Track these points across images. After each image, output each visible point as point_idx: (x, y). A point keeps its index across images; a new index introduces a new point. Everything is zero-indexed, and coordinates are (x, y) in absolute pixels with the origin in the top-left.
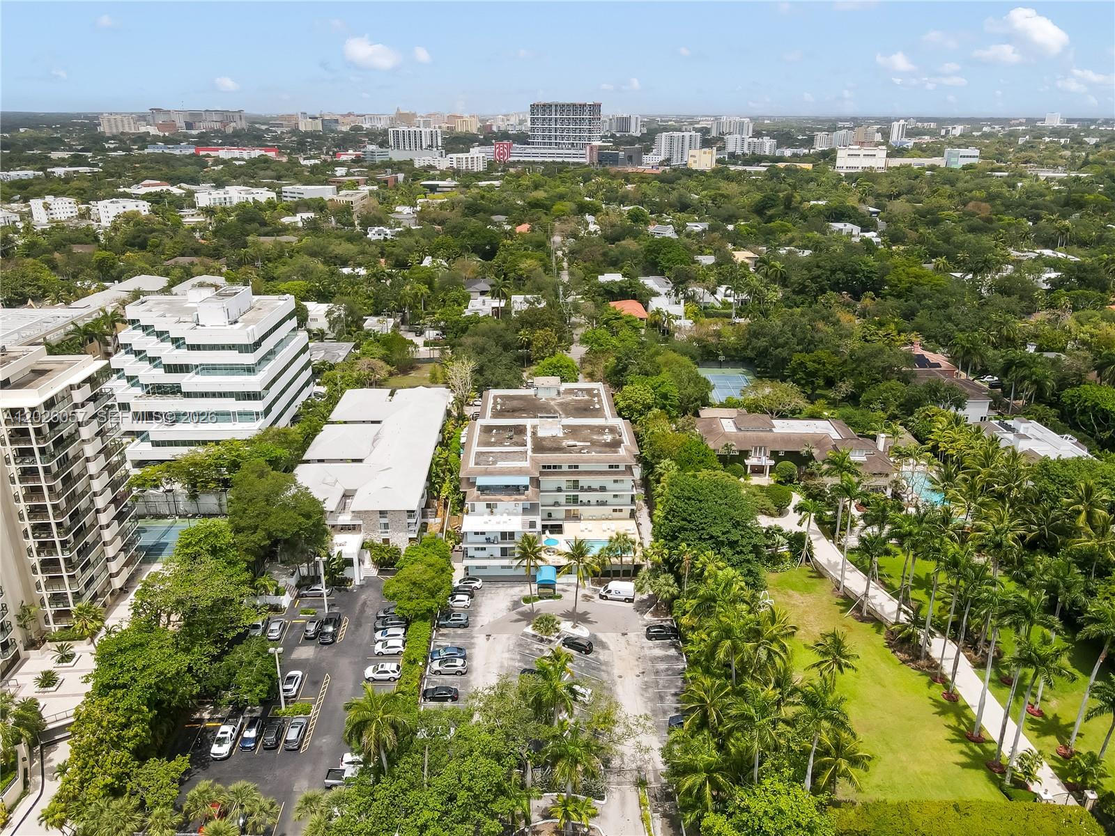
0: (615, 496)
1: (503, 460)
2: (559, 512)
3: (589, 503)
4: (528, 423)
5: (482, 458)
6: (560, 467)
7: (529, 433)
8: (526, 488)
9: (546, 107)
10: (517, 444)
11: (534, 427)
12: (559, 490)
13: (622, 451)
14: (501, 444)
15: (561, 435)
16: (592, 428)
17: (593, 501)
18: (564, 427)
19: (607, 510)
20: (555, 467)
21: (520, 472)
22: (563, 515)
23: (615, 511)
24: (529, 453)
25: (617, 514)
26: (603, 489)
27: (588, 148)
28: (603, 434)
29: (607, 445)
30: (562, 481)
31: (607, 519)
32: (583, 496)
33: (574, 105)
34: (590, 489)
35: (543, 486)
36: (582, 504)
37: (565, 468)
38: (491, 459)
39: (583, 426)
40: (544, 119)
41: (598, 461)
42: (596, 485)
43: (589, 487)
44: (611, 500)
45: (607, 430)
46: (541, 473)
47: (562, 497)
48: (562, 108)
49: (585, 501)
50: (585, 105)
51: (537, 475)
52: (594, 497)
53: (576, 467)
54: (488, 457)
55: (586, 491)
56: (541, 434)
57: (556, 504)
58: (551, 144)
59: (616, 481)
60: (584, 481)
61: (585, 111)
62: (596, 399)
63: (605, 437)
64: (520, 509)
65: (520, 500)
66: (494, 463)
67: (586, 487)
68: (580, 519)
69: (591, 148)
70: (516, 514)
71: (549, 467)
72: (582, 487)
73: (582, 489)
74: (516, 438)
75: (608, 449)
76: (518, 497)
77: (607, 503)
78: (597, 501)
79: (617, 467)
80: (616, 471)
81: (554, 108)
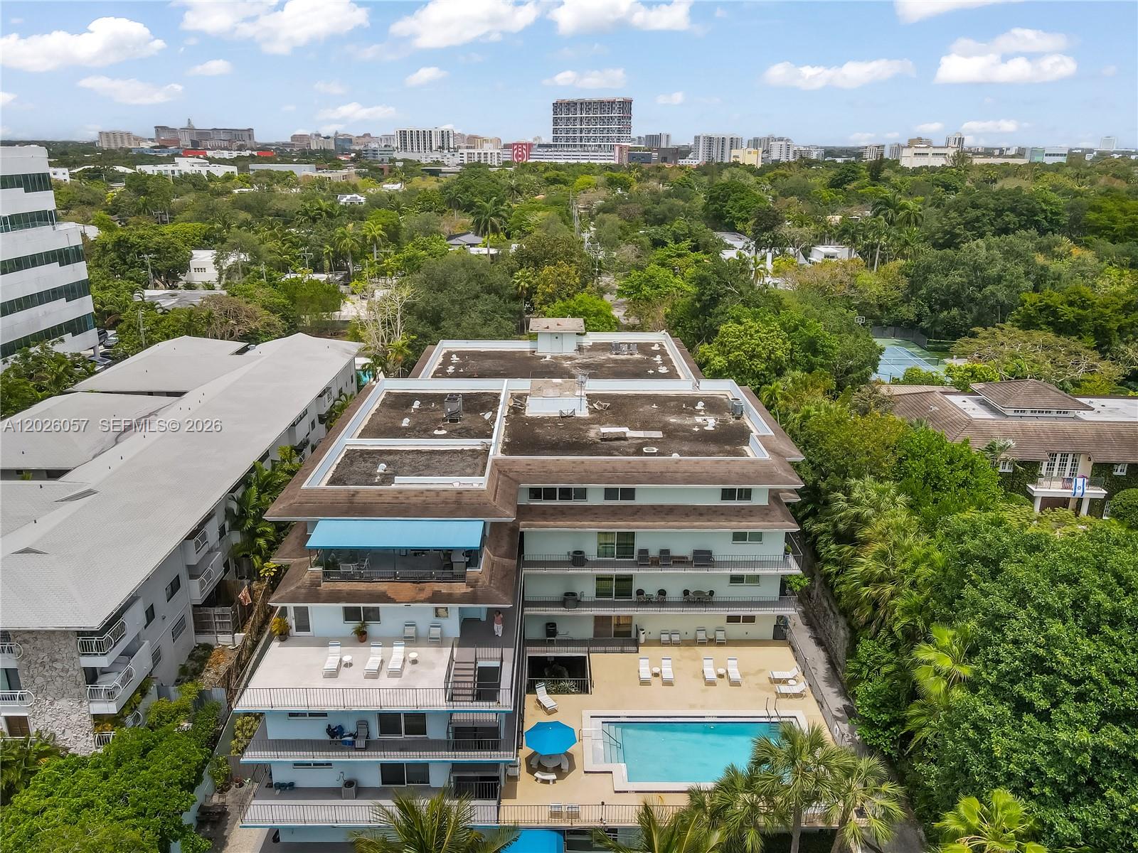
0: (736, 579)
1: (416, 471)
2: (577, 624)
3: (661, 599)
4: (505, 388)
5: (361, 466)
6: (582, 494)
7: (502, 410)
8: (472, 556)
9: (570, 106)
10: (466, 433)
11: (520, 398)
12: (578, 559)
13: (755, 452)
14: (426, 432)
15: (583, 413)
16: (663, 402)
17: (674, 593)
18: (592, 398)
19: (711, 618)
20: (566, 494)
21: (457, 506)
22: (588, 632)
23: (732, 619)
24: (496, 453)
25: (738, 630)
26: (703, 558)
27: (617, 148)
28: (694, 413)
29: (706, 438)
30: (587, 535)
31: (712, 642)
32: (647, 579)
33: (602, 102)
34: (666, 559)
35: (533, 550)
36: (644, 600)
37: (595, 499)
38: (382, 468)
39: (637, 397)
40: (568, 119)
41: (692, 478)
42: (682, 548)
43: (665, 552)
44: (725, 591)
45: (700, 405)
46: (522, 512)
47: (585, 581)
48: (587, 105)
49: (651, 590)
50: (613, 102)
51: (509, 517)
52: (675, 580)
53: (629, 494)
54: (376, 465)
55: (655, 563)
56: (534, 409)
57: (571, 599)
58: (575, 146)
59: (739, 537)
60: (650, 537)
61: (613, 109)
62: (658, 358)
63: (699, 420)
64: (452, 626)
65: (450, 598)
66: (387, 479)
67: (654, 553)
68: (636, 643)
69: (621, 148)
70: (439, 642)
71: (550, 494)
72: (644, 552)
73: (645, 560)
74: (466, 420)
75: (713, 448)
76: (444, 588)
77: (714, 599)
78: (686, 592)
79: (746, 494)
80: (742, 508)
81: (579, 106)
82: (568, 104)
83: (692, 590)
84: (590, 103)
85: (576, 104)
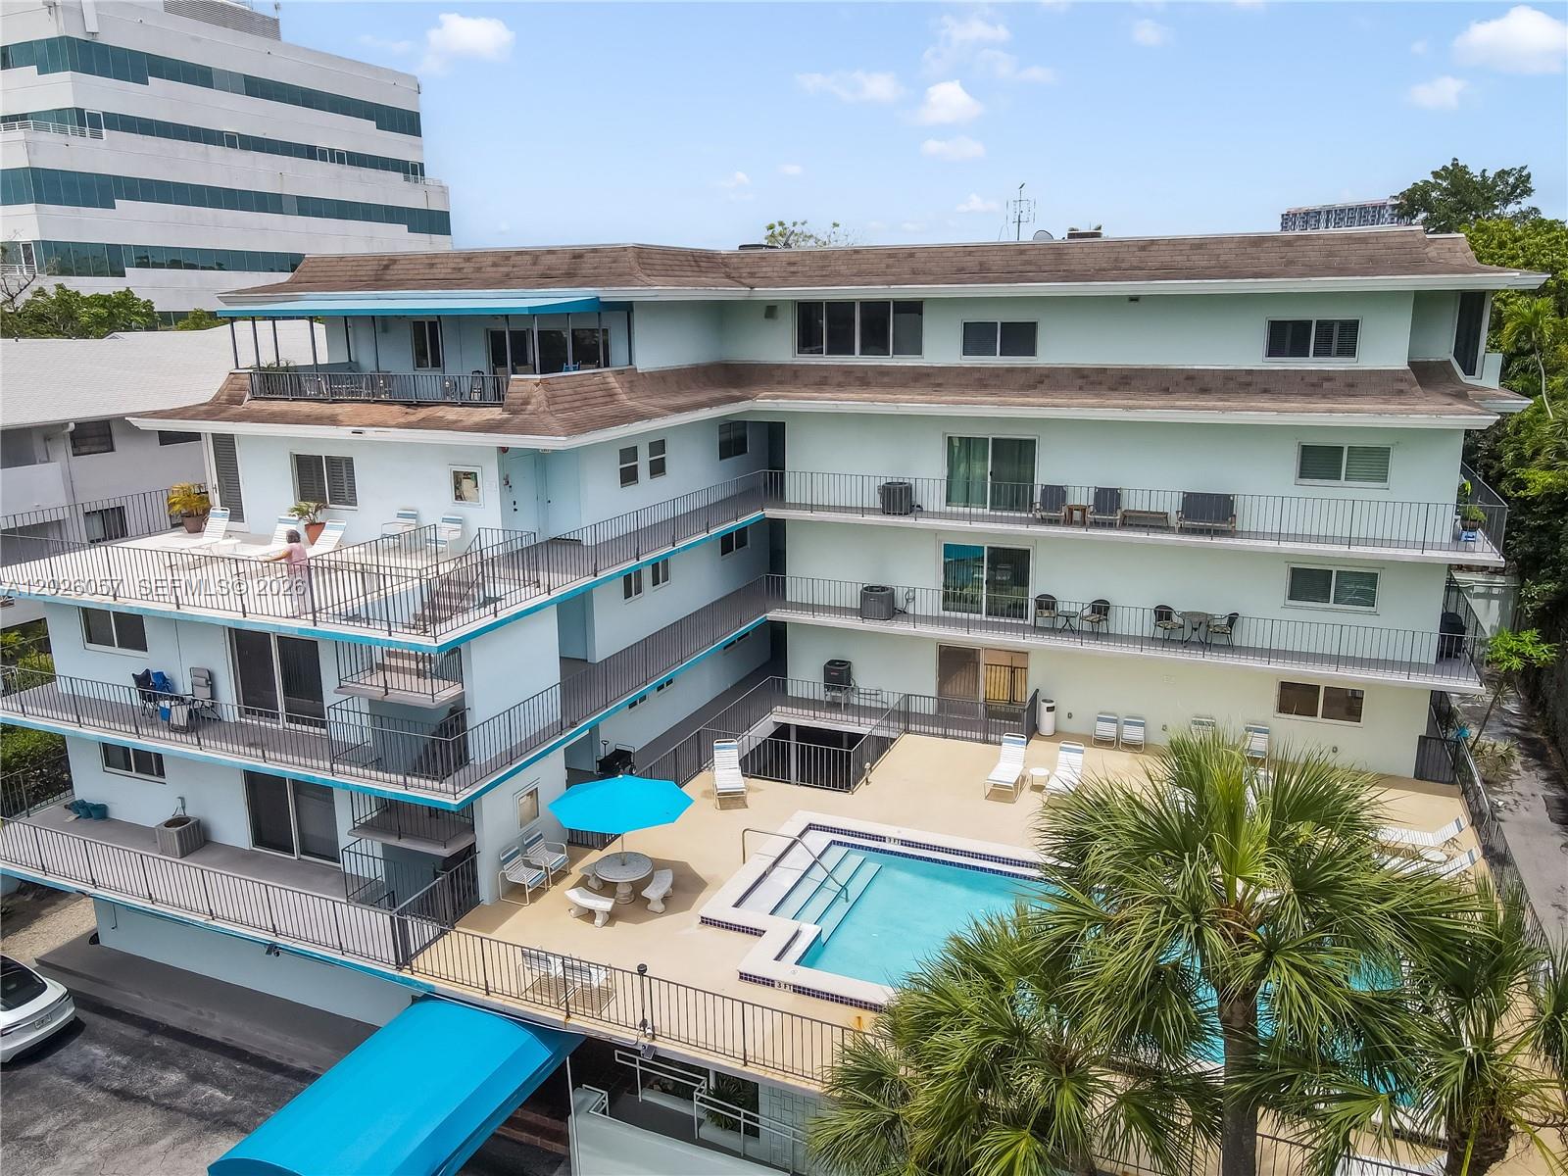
3: (1098, 623)
9: (1310, 217)
17: (1133, 614)
37: (940, 351)
48: (1338, 214)
68: (1029, 731)
77: (1241, 636)
78: (1163, 614)
79: (1342, 337)
80: (1327, 377)
81: (1323, 217)
82: (1307, 213)
83: (1179, 606)
84: (1342, 211)
85: (1320, 212)
